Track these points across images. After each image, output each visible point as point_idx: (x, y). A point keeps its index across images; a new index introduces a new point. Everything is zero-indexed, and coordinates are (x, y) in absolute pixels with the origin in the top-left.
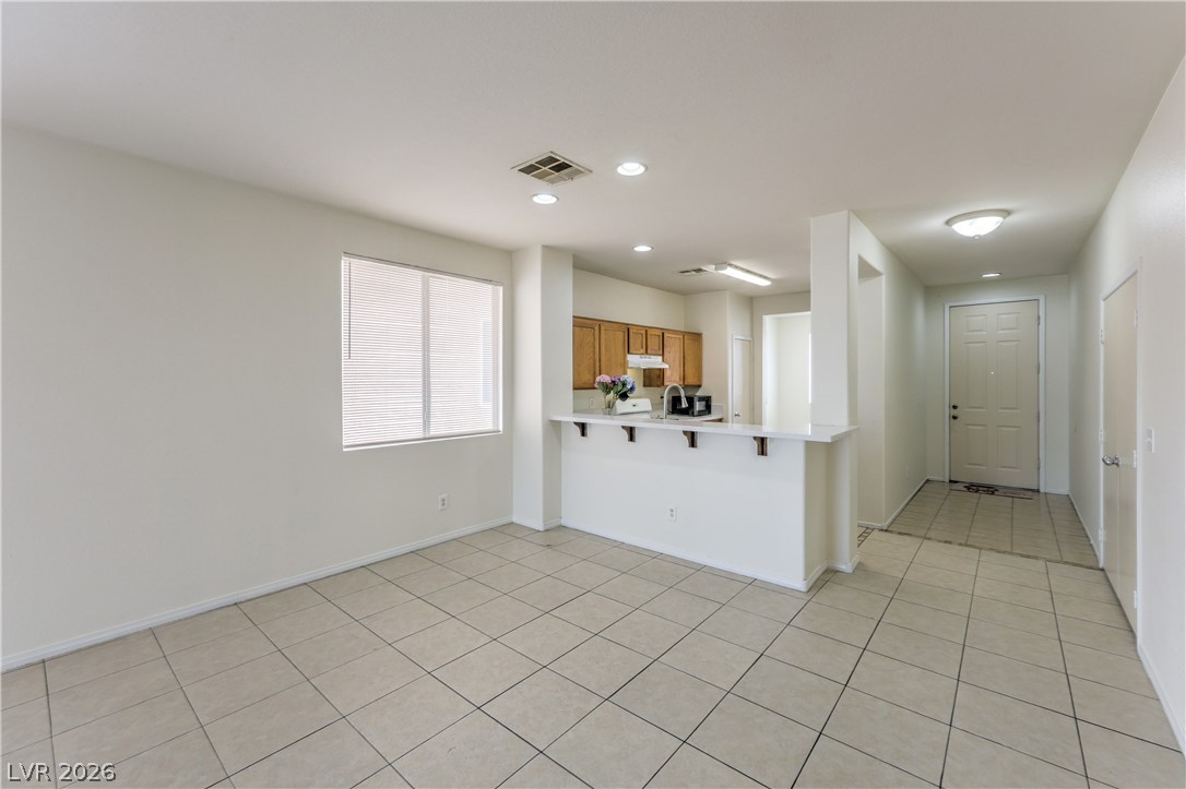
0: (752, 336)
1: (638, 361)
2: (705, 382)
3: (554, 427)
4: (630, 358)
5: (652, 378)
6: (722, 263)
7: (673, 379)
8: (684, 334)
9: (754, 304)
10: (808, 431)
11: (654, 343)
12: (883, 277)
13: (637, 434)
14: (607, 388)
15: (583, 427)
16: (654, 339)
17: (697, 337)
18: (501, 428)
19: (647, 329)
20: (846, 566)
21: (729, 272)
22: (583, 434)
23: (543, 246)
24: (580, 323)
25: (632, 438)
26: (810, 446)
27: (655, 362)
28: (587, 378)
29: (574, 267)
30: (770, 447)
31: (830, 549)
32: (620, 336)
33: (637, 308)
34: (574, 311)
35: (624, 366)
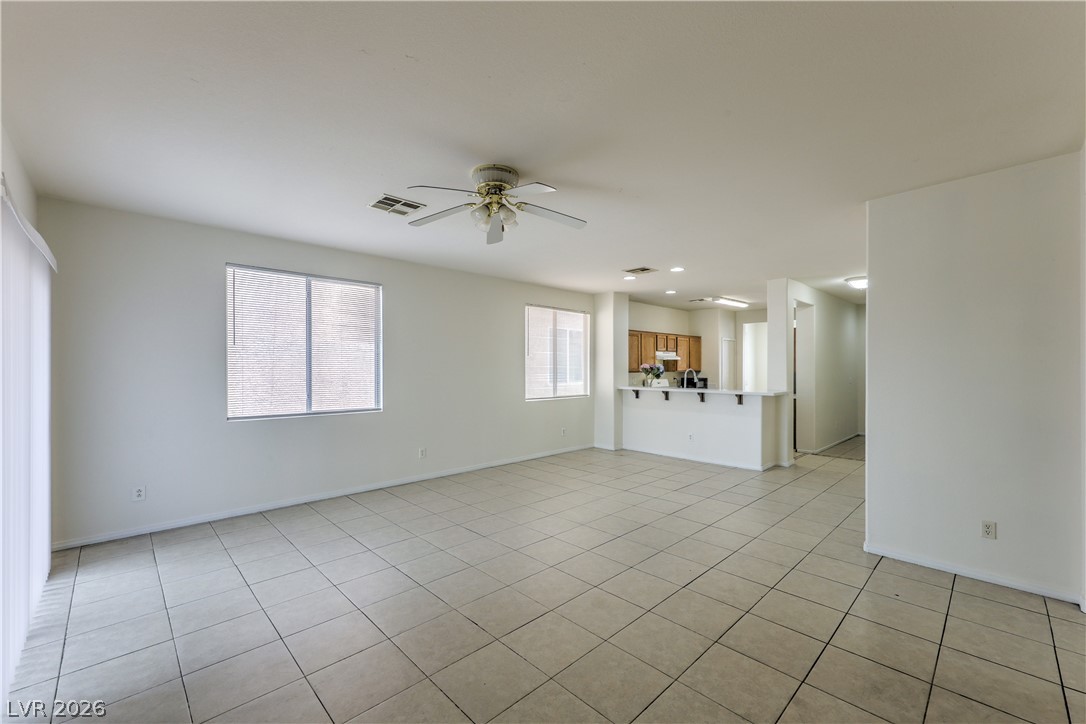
0: (736, 338)
1: (662, 355)
2: (704, 368)
3: (619, 392)
4: (658, 353)
5: (670, 366)
6: (717, 297)
7: (682, 366)
8: (690, 337)
9: (736, 318)
10: (765, 390)
11: (671, 344)
12: (815, 307)
13: (670, 395)
14: (647, 371)
15: (637, 393)
16: (671, 341)
17: (698, 339)
18: (589, 393)
19: (667, 336)
20: (785, 463)
21: (722, 302)
22: (637, 397)
23: (616, 293)
24: (632, 334)
25: (667, 398)
26: (765, 398)
27: (671, 356)
28: (635, 366)
29: (630, 300)
30: (744, 400)
31: (777, 455)
32: (652, 340)
33: (661, 322)
34: (630, 326)
35: (654, 358)
